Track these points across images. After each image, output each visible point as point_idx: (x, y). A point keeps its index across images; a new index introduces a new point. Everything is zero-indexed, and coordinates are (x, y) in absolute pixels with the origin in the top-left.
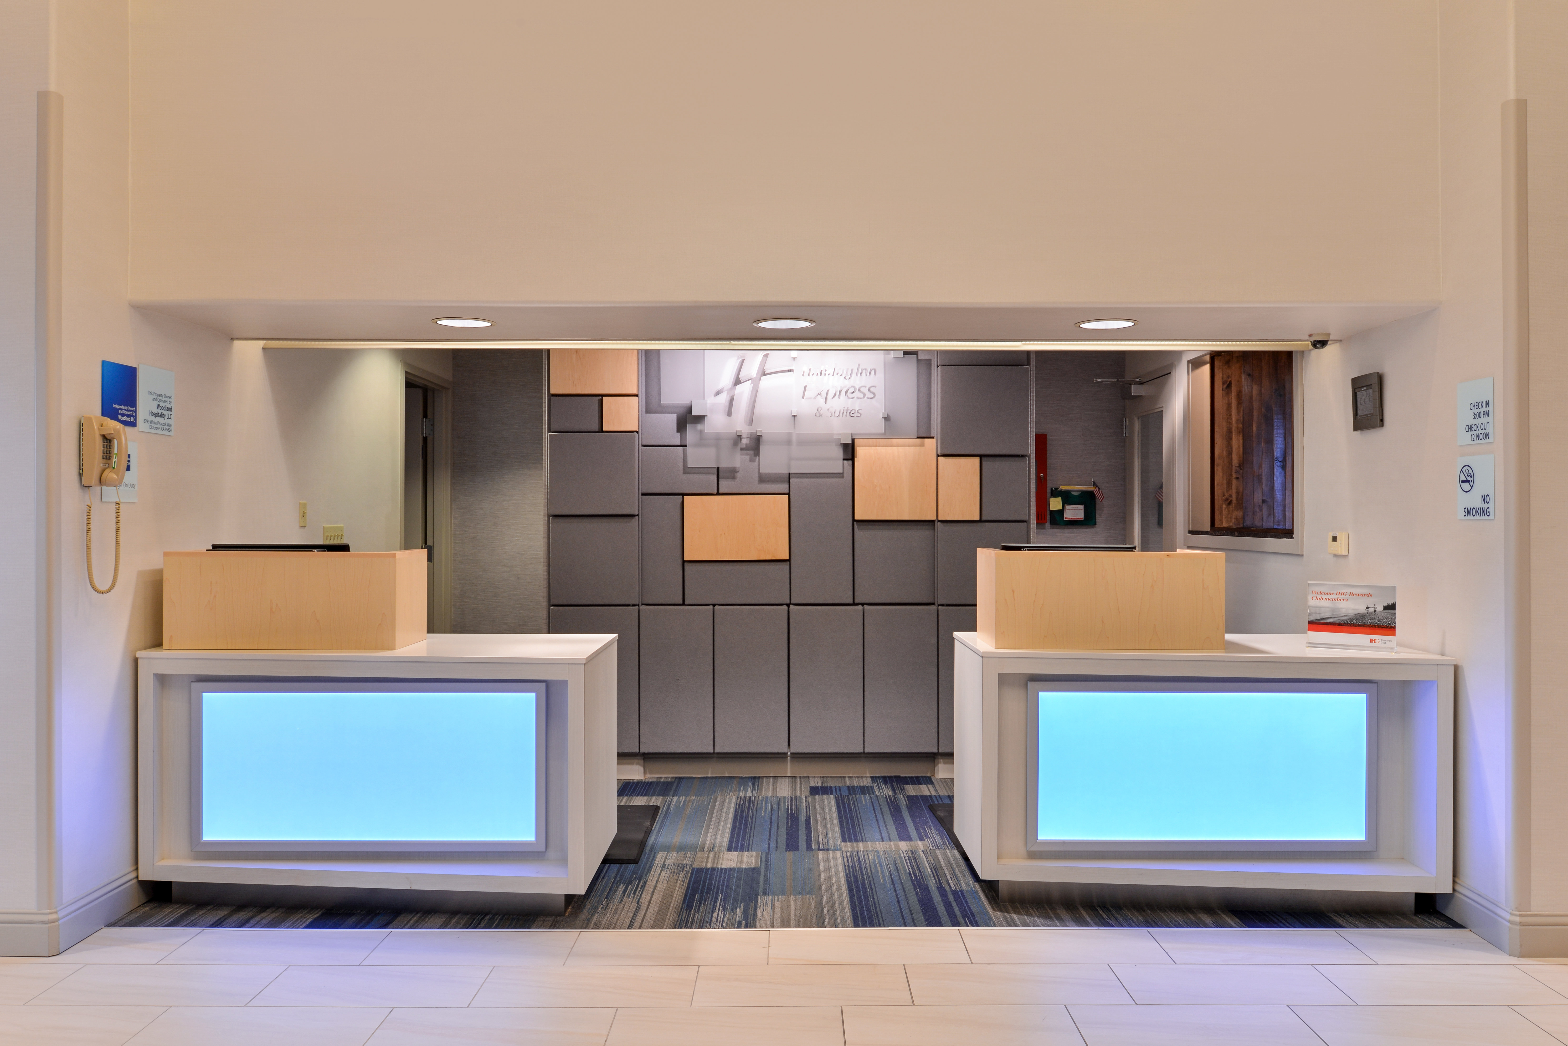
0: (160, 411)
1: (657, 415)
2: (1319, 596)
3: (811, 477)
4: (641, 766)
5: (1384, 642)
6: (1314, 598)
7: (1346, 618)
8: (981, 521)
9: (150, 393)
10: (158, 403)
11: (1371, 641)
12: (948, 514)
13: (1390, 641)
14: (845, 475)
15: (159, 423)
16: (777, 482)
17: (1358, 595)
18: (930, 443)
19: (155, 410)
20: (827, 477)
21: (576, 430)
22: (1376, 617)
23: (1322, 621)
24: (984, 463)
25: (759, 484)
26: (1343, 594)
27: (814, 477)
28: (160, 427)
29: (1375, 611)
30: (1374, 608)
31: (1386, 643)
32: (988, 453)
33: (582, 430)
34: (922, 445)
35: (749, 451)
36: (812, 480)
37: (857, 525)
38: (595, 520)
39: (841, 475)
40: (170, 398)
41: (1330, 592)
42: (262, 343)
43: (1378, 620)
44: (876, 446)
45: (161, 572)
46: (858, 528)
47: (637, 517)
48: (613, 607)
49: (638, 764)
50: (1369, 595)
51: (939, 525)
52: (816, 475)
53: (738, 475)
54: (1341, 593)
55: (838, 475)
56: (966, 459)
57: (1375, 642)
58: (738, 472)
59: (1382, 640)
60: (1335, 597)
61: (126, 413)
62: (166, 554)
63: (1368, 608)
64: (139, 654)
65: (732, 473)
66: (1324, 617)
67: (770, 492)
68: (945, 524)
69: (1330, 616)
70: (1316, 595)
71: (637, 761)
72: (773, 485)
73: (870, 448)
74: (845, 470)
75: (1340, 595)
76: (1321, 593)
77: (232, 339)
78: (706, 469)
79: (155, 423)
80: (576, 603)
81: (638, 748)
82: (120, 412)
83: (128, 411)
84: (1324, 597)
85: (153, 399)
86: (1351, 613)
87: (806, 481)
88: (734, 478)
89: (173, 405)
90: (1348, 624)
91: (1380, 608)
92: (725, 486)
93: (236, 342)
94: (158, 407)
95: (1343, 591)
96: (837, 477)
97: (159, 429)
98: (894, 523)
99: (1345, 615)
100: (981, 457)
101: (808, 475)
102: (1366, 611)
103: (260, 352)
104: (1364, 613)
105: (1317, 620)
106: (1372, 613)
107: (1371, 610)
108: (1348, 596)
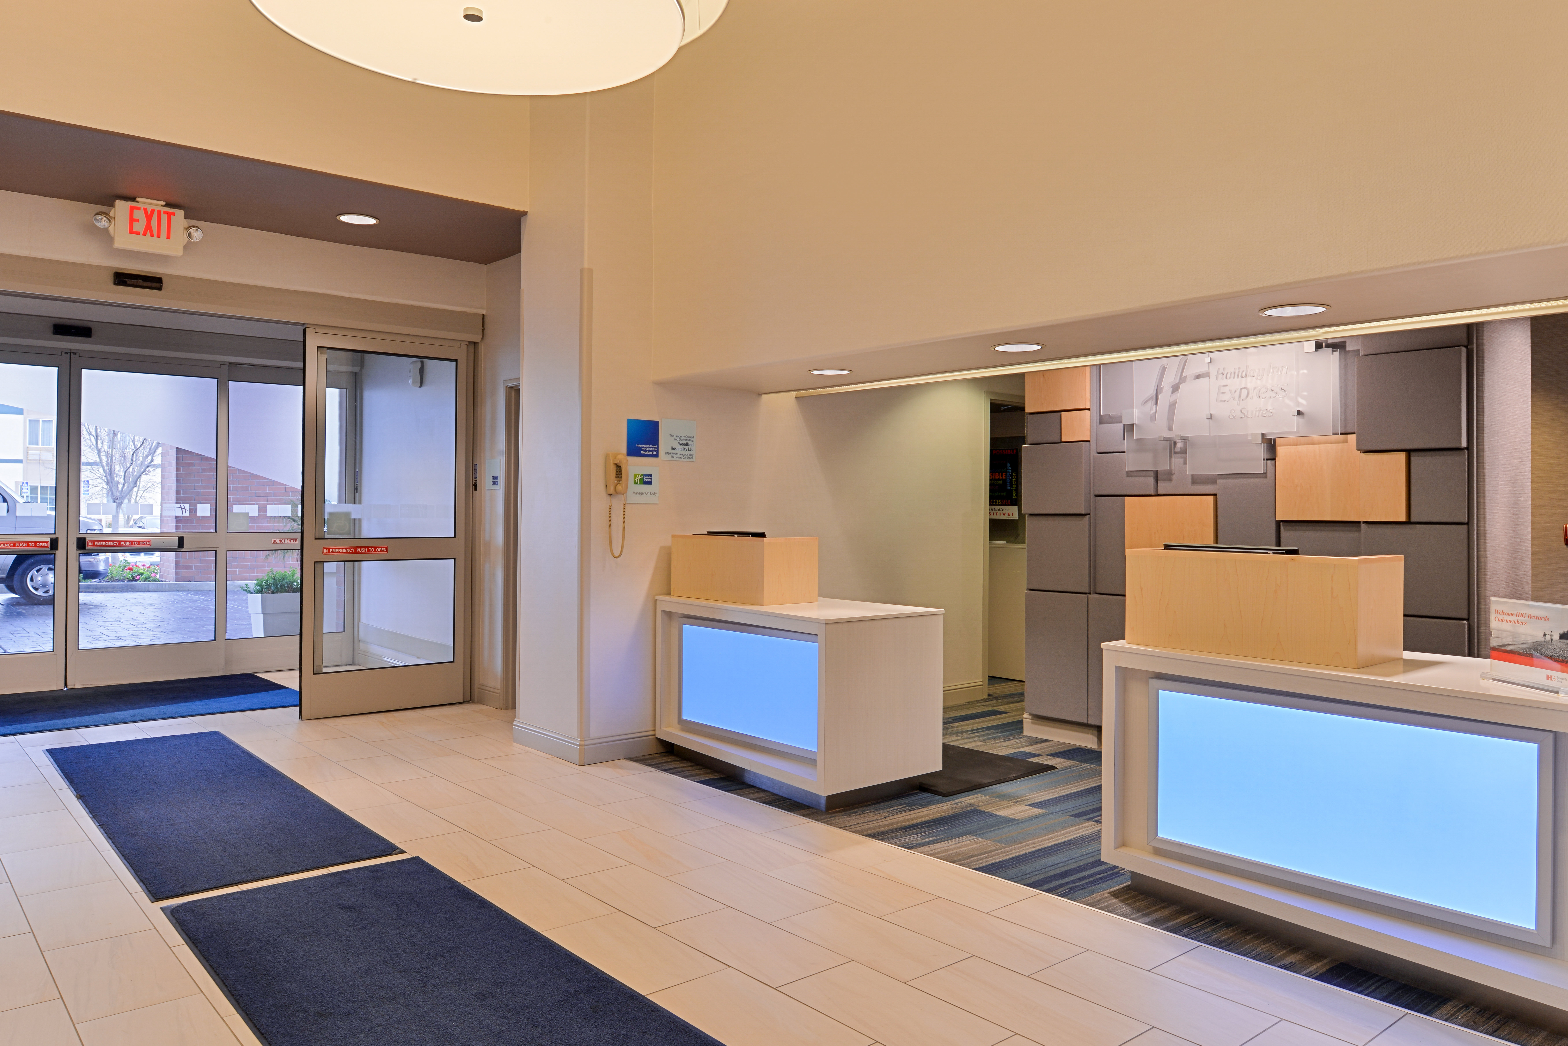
0: (681, 447)
1: (1108, 425)
2: (1501, 617)
3: (1236, 478)
4: (1095, 736)
5: (1560, 680)
6: (1497, 619)
7: (1525, 646)
8: (1409, 522)
9: (671, 436)
10: (680, 441)
11: (1548, 677)
12: (1370, 515)
13: (1566, 679)
14: (1268, 475)
15: (680, 454)
16: (1208, 483)
17: (1536, 618)
18: (1352, 438)
19: (677, 446)
20: (1251, 478)
21: (1045, 442)
22: (1553, 648)
23: (1503, 648)
24: (1413, 459)
25: (1192, 485)
26: (1522, 615)
27: (1239, 478)
28: (682, 456)
29: (1552, 639)
30: (1551, 635)
31: (1561, 682)
32: (1416, 446)
33: (1049, 442)
34: (1346, 441)
35: (1182, 455)
36: (1237, 481)
37: (1283, 526)
38: (1057, 518)
39: (1264, 475)
40: (693, 437)
41: (1511, 612)
42: (795, 393)
43: (1555, 651)
44: (1297, 445)
45: (670, 548)
46: (1284, 529)
47: (1087, 516)
48: (1069, 594)
49: (1092, 734)
50: (1546, 619)
51: (1363, 526)
52: (1240, 476)
53: (1174, 477)
54: (1520, 614)
55: (1261, 475)
56: (1389, 454)
57: (1551, 680)
58: (1174, 474)
59: (1558, 677)
60: (1514, 618)
61: (648, 449)
62: (673, 536)
63: (1545, 635)
64: (657, 597)
65: (1169, 475)
66: (1505, 643)
67: (1202, 493)
68: (1370, 526)
69: (1510, 643)
70: (1499, 615)
71: (1090, 731)
72: (1204, 486)
73: (1291, 447)
74: (1268, 470)
75: (1520, 616)
76: (1503, 613)
77: (761, 394)
78: (1145, 472)
79: (676, 454)
80: (1043, 589)
81: (1086, 719)
82: (642, 449)
83: (650, 448)
84: (1507, 618)
85: (675, 440)
86: (1530, 640)
87: (1231, 481)
88: (1170, 480)
89: (694, 442)
90: (1527, 653)
91: (1556, 637)
92: (1163, 487)
93: (764, 396)
94: (680, 444)
95: (1523, 612)
96: (1260, 477)
97: (681, 457)
98: (1321, 524)
99: (1524, 642)
100: (1409, 452)
101: (1234, 476)
102: (1543, 639)
103: (793, 400)
104: (1541, 642)
105: (1500, 646)
106: (1549, 641)
107: (1548, 638)
108: (1526, 618)
